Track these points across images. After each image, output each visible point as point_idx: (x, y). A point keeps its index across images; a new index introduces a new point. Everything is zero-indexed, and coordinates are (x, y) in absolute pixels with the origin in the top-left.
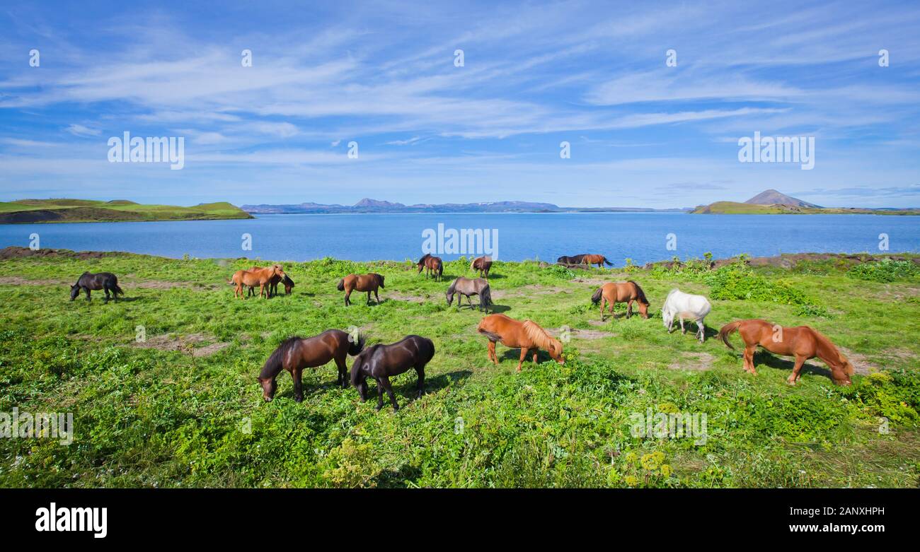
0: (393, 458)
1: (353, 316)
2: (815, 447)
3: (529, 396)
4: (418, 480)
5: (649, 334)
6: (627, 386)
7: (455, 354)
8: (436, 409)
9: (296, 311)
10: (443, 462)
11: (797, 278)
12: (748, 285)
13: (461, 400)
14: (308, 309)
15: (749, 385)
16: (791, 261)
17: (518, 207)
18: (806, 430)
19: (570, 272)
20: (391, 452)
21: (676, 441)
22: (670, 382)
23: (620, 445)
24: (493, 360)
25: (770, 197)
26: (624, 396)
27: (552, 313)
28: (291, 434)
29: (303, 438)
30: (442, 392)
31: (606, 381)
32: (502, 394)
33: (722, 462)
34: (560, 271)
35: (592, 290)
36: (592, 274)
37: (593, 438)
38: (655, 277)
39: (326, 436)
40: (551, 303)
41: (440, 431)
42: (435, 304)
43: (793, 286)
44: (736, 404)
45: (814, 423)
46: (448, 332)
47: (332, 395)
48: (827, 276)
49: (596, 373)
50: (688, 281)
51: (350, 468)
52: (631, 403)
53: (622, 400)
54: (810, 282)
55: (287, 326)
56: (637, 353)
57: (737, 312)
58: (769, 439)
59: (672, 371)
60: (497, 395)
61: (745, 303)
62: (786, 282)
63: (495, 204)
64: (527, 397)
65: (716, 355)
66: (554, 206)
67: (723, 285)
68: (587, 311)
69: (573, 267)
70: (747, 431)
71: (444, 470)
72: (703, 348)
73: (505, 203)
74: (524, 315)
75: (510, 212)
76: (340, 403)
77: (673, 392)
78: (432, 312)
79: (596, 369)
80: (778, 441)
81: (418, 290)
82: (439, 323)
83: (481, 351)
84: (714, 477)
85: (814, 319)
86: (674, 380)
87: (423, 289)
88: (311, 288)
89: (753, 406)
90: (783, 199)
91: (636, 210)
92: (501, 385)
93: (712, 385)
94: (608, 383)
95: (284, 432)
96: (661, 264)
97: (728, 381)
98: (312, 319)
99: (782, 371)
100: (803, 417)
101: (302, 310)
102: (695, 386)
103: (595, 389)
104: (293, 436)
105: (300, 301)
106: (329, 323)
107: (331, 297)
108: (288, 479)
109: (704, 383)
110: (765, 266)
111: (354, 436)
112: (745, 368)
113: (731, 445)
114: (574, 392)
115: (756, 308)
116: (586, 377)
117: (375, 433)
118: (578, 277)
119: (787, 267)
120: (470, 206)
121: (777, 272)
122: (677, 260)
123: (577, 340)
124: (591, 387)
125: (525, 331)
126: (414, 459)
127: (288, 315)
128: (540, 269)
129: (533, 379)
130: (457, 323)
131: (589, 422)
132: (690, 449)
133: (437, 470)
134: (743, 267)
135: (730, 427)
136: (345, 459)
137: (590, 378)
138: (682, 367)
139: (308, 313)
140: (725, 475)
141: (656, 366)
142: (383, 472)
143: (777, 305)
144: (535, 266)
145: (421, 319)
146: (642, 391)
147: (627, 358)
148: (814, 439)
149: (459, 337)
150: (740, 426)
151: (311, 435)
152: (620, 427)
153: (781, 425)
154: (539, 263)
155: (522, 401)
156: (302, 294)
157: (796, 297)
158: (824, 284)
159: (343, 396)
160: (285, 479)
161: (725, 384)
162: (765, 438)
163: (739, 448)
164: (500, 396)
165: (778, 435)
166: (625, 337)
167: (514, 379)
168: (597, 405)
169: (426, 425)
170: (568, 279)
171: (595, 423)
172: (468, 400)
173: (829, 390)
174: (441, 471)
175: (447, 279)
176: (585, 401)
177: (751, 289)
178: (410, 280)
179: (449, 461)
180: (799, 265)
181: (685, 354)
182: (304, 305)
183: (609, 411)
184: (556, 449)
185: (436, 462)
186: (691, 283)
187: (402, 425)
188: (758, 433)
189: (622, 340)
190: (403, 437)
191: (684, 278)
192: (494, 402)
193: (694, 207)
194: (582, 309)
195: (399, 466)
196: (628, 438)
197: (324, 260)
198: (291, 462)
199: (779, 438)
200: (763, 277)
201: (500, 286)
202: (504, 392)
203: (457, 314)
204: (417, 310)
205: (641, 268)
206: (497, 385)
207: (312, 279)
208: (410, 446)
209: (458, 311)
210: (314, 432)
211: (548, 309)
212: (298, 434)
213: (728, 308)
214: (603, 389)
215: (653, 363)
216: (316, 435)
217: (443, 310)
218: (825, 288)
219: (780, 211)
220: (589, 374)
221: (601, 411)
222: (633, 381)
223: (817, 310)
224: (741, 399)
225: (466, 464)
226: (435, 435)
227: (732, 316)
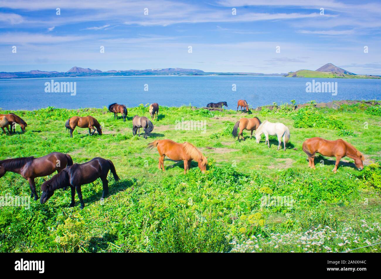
0: (99, 230)
1: (68, 145)
2: (341, 205)
3: (184, 189)
4: (115, 241)
5: (258, 149)
6: (243, 179)
7: (136, 166)
8: (125, 200)
9: (29, 142)
10: (131, 230)
11: (340, 114)
12: (315, 119)
13: (141, 193)
14: (37, 141)
15: (311, 175)
16: (338, 105)
17: (178, 72)
18: (337, 196)
19: (211, 113)
20: (97, 226)
21: (269, 208)
22: (269, 176)
23: (238, 213)
24: (162, 169)
25: (330, 68)
26: (241, 185)
27: (199, 139)
28: (31, 219)
29: (39, 221)
30: (129, 189)
31: (231, 177)
32: (167, 188)
33: (294, 217)
34: (204, 113)
35: (224, 124)
36: (225, 114)
37: (222, 211)
38: (263, 115)
39: (55, 220)
40: (198, 133)
41: (128, 213)
42: (123, 135)
43: (337, 119)
44: (303, 186)
45: (341, 192)
46: (132, 152)
47: (57, 194)
48: (355, 113)
49: (225, 173)
50: (282, 117)
51: (71, 236)
52: (246, 189)
53: (240, 188)
54: (347, 117)
55: (24, 152)
56: (250, 161)
57: (308, 135)
58: (318, 203)
59: (270, 169)
60: (164, 189)
61: (312, 129)
62: (334, 117)
63: (163, 70)
64: (183, 189)
65: (295, 159)
66: (202, 71)
67: (301, 119)
68: (221, 136)
69: (213, 109)
70: (307, 200)
71: (132, 235)
72: (288, 156)
73: (170, 69)
74: (181, 140)
75: (173, 76)
76: (62, 200)
77: (269, 181)
78: (121, 140)
79: (225, 170)
80: (323, 203)
81: (112, 126)
82: (126, 147)
83: (154, 163)
84: (288, 225)
85: (347, 137)
86: (271, 175)
87: (115, 126)
88: (39, 127)
89: (312, 186)
90: (336, 69)
91: (252, 74)
92: (166, 183)
93: (291, 176)
94: (232, 178)
95: (26, 219)
96: (267, 107)
97: (300, 173)
98: (40, 147)
99: (328, 166)
100: (336, 189)
101: (33, 142)
102: (282, 178)
103: (224, 182)
104: (32, 220)
105: (32, 136)
106: (53, 150)
107: (53, 133)
108: (31, 247)
109: (287, 175)
110: (324, 108)
111: (73, 218)
112: (309, 166)
113: (299, 208)
114: (212, 185)
115: (317, 132)
116: (219, 175)
117: (86, 216)
118: (216, 116)
119: (335, 108)
120: (146, 71)
121: (330, 111)
122: (276, 105)
123: (214, 154)
124: (222, 181)
125: (184, 149)
126: (112, 229)
127: (24, 145)
128: (192, 111)
129: (187, 179)
130: (138, 146)
131: (220, 202)
132: (277, 212)
133: (127, 235)
134: (313, 108)
135: (299, 198)
136: (67, 231)
137: (221, 176)
138: (275, 167)
139: (37, 144)
140: (294, 223)
141: (261, 168)
142: (93, 238)
143: (329, 130)
144: (189, 109)
145: (113, 145)
146: (252, 182)
147: (244, 164)
148: (341, 201)
149: (139, 155)
150: (304, 197)
151: (45, 219)
152: (238, 203)
153: (325, 195)
154: (191, 107)
155: (180, 192)
156: (33, 131)
157: (339, 125)
158: (353, 118)
159: (64, 195)
160: (30, 247)
161: (298, 175)
162: (317, 202)
163: (303, 209)
164: (166, 190)
165: (323, 200)
166: (244, 152)
167: (174, 179)
168: (225, 192)
169: (119, 209)
170: (209, 118)
171: (224, 202)
172: (146, 193)
173: (350, 175)
174: (130, 236)
175: (131, 119)
176: (218, 190)
177: (316, 121)
178: (106, 120)
179: (134, 230)
180: (342, 107)
181: (277, 160)
182: (35, 138)
183: (233, 194)
184: (200, 218)
185: (126, 230)
186: (283, 118)
187: (104, 210)
188: (313, 200)
189: (241, 153)
190: (104, 217)
191: (280, 116)
192: (162, 194)
193: (287, 73)
194: (218, 135)
195: (103, 234)
196: (242, 209)
197: (47, 109)
198: (32, 236)
199: (323, 201)
200: (323, 114)
201: (166, 122)
202: (169, 187)
203: (138, 141)
204: (111, 139)
205: (255, 110)
206: (164, 183)
207: (39, 122)
208: (109, 222)
209: (138, 139)
210: (47, 217)
211: (196, 136)
212: (36, 219)
213: (303, 132)
214: (229, 182)
215: (259, 166)
216: (48, 219)
217: (128, 138)
218: (354, 120)
219: (334, 77)
220: (221, 174)
221: (228, 195)
222: (247, 177)
223: (349, 132)
224: (306, 182)
225: (145, 230)
226: (125, 215)
227: (305, 137)
